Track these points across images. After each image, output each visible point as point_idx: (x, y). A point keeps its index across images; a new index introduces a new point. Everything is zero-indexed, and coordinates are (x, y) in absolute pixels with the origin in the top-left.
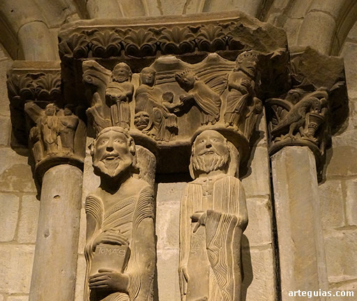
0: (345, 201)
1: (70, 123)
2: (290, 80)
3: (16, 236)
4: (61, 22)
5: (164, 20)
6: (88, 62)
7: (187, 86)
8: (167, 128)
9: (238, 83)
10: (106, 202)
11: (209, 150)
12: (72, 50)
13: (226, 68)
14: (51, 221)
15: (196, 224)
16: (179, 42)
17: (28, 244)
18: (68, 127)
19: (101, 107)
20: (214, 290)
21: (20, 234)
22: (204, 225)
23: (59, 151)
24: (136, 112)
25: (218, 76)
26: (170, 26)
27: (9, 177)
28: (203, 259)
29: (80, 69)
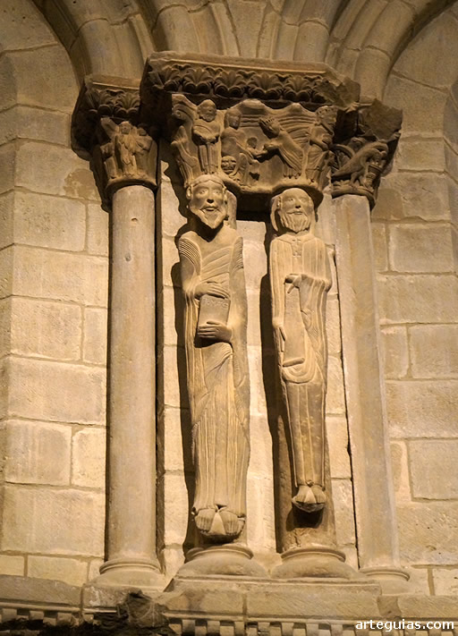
0: (388, 245)
1: (145, 145)
2: (355, 130)
3: (86, 246)
4: (122, 20)
5: (253, 63)
6: (177, 96)
7: (271, 134)
8: (251, 174)
9: (320, 139)
10: (202, 249)
11: (298, 210)
12: (164, 82)
13: (308, 120)
14: (131, 246)
15: (290, 285)
16: (266, 89)
17: (98, 256)
18: (144, 149)
19: (186, 142)
20: (309, 351)
21: (90, 245)
22: (297, 287)
23: (134, 172)
24: (223, 155)
25: (301, 128)
26: (259, 71)
27: (73, 182)
28: (298, 321)
29: (169, 102)
